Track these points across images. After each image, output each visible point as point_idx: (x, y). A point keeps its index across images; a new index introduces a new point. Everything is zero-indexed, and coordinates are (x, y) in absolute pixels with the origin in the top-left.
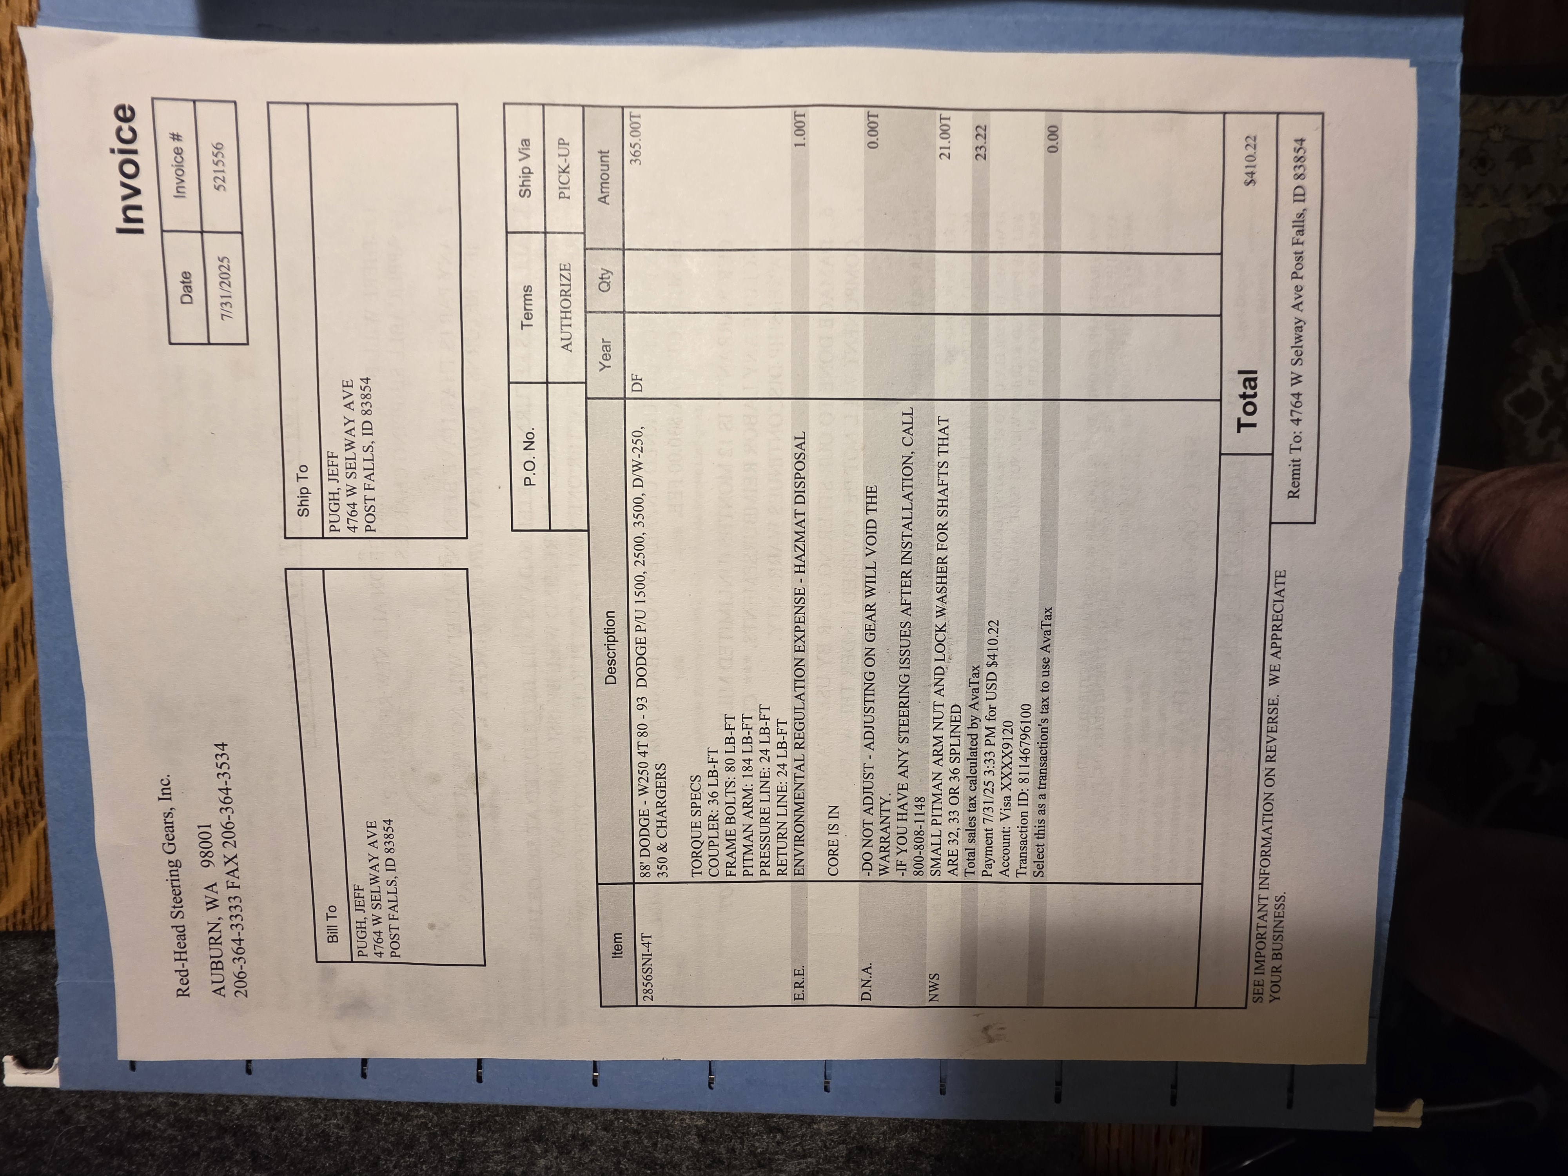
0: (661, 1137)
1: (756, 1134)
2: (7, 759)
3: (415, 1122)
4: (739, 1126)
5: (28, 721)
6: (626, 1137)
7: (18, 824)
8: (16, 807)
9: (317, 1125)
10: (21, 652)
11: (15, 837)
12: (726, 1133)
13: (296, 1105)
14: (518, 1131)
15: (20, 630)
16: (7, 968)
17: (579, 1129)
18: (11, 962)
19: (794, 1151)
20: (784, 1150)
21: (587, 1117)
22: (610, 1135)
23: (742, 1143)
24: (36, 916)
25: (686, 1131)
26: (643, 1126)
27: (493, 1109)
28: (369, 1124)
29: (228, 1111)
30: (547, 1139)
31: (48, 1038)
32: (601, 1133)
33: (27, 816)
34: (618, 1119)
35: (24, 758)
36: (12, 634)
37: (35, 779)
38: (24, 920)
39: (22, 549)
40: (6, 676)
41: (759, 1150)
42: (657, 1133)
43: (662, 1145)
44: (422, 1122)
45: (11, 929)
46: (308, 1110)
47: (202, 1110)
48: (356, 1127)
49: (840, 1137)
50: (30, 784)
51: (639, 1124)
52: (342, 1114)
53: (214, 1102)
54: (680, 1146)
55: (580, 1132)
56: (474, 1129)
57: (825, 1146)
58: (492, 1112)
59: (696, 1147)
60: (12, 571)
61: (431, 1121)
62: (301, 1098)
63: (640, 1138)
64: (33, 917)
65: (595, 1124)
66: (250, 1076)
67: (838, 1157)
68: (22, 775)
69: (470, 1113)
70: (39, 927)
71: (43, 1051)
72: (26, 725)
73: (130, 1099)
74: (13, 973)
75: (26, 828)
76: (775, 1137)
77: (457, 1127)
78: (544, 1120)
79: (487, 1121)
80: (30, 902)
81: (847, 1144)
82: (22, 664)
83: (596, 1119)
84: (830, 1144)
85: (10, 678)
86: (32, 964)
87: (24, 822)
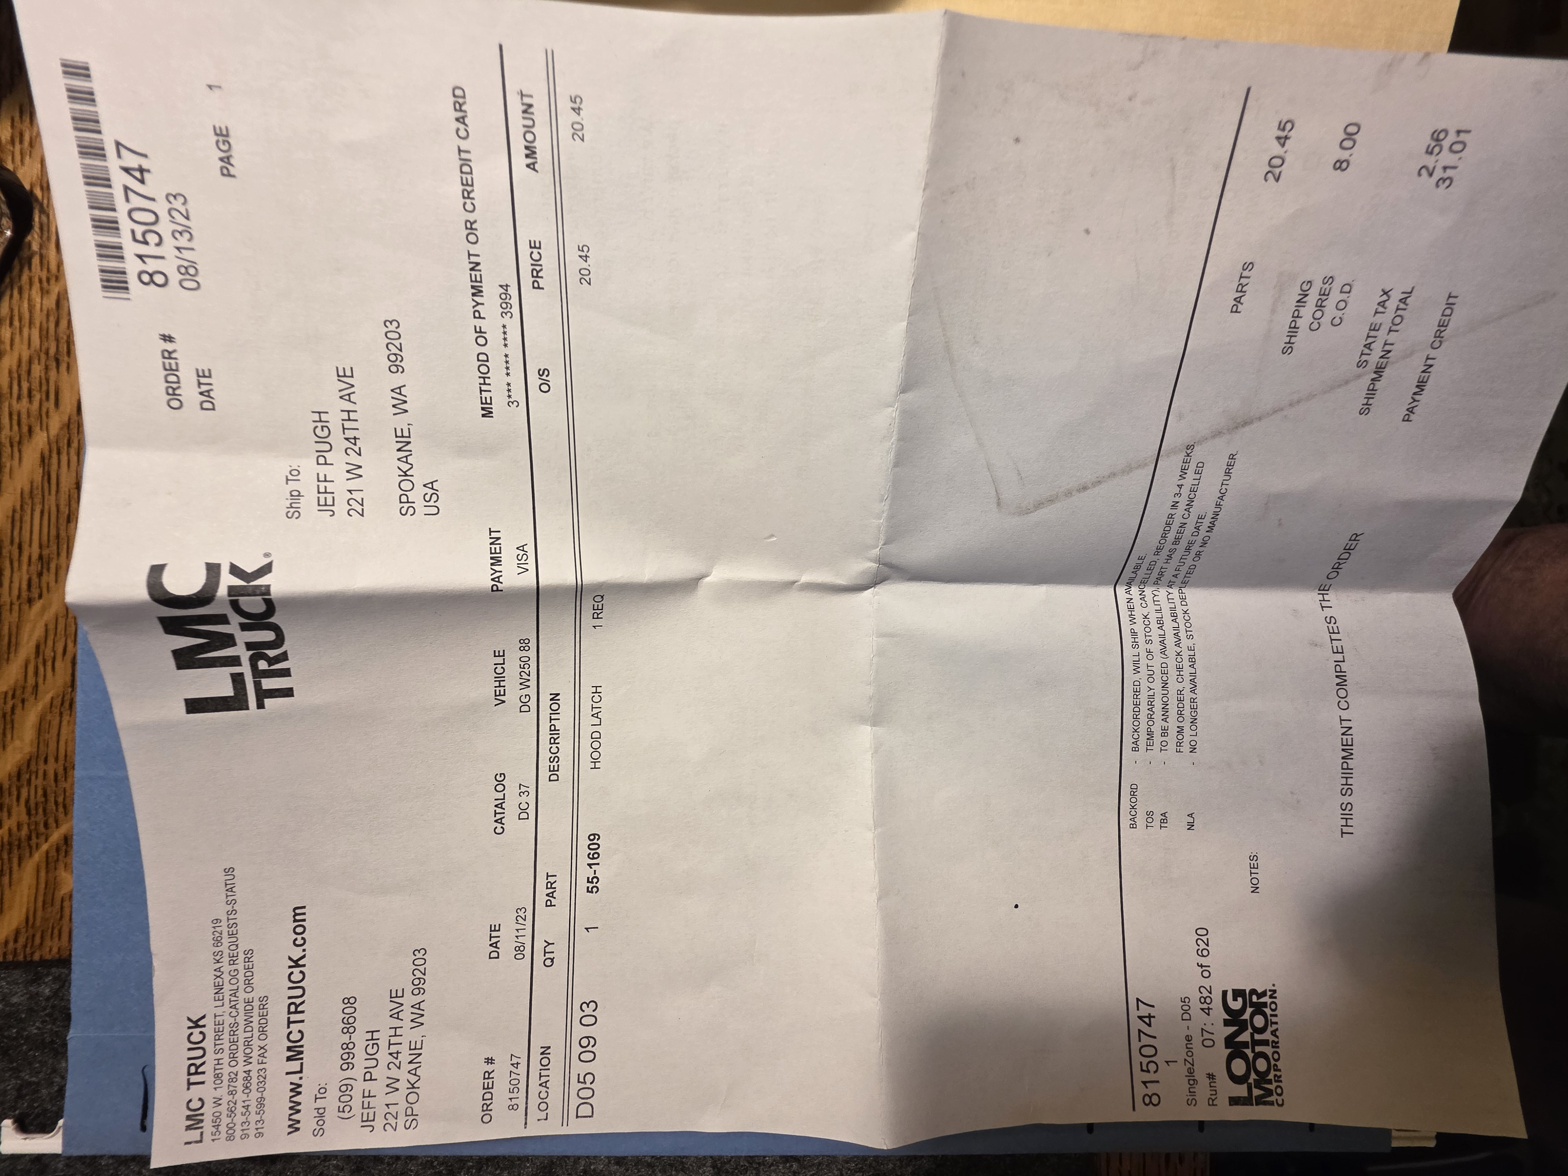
0: (676, 1170)
1: (772, 1165)
2: (15, 779)
5: (41, 739)
6: (639, 1171)
7: (19, 847)
8: (19, 829)
9: (315, 1167)
10: (41, 669)
11: (15, 861)
14: (528, 1167)
15: (42, 647)
17: (591, 1164)
24: (29, 946)
31: (32, 1077)
33: (29, 838)
35: (33, 778)
36: (34, 650)
37: (43, 799)
38: (16, 949)
39: (53, 566)
40: (23, 693)
42: (671, 1165)
48: (358, 1167)
49: (856, 1165)
50: (37, 804)
55: (592, 1167)
56: (482, 1167)
60: (40, 587)
63: (653, 1172)
64: (25, 946)
68: (29, 796)
70: (32, 956)
72: (38, 744)
75: (28, 851)
76: (792, 1166)
77: (464, 1164)
80: (24, 930)
81: (863, 1172)
82: (41, 680)
85: (26, 695)
86: (21, 996)
87: (27, 844)
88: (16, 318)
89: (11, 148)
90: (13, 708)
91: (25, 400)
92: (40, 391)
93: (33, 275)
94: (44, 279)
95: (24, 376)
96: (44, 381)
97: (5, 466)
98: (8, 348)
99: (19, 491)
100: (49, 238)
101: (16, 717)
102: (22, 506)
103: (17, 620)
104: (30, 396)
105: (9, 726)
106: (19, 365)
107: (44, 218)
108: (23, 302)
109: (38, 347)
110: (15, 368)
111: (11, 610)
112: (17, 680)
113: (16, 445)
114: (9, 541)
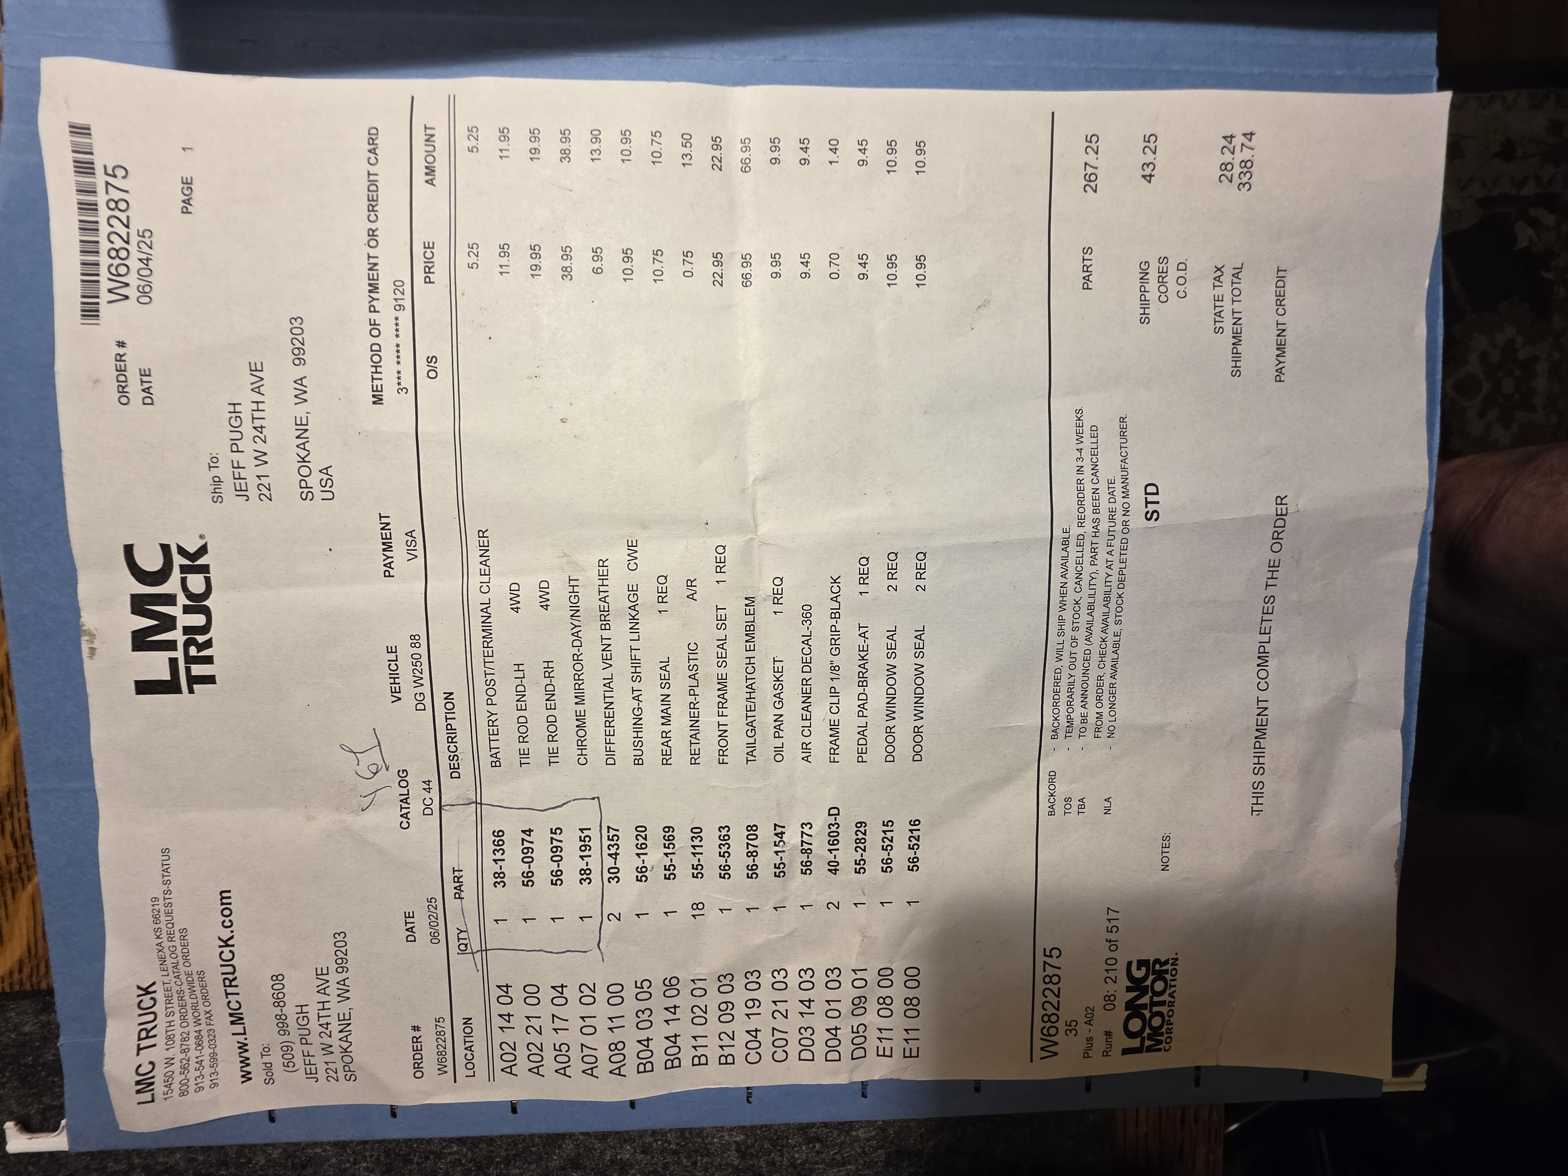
0: (701, 1156)
1: (795, 1146)
3: (449, 1159)
4: (778, 1139)
5: (18, 771)
6: (665, 1159)
7: (11, 880)
8: (8, 862)
9: (346, 1170)
10: (8, 700)
11: (9, 894)
12: (766, 1147)
13: (323, 1151)
14: (555, 1160)
16: (6, 1031)
17: (617, 1154)
18: (10, 1025)
19: (834, 1159)
20: (824, 1159)
21: (625, 1141)
22: (649, 1157)
23: (782, 1156)
24: (35, 975)
25: (725, 1148)
26: (682, 1146)
27: (529, 1139)
28: (401, 1165)
29: (250, 1163)
30: (586, 1166)
31: (54, 1101)
32: (640, 1157)
33: (20, 871)
34: (656, 1141)
35: (15, 810)
37: (27, 831)
38: (21, 980)
41: (799, 1161)
43: (702, 1163)
44: (456, 1159)
46: (336, 1155)
47: (224, 1164)
49: (878, 1143)
50: (23, 837)
51: (678, 1144)
52: (371, 1156)
53: (236, 1154)
54: (720, 1163)
55: (619, 1157)
56: (510, 1162)
57: (864, 1152)
58: (528, 1144)
59: (735, 1163)
61: (465, 1156)
62: (329, 1143)
63: (679, 1158)
64: (31, 976)
65: (634, 1147)
66: (273, 1124)
67: (877, 1161)
68: (13, 828)
69: (504, 1146)
70: (38, 986)
71: (48, 1115)
72: (16, 776)
73: (145, 1158)
74: (13, 1036)
75: (19, 883)
76: (815, 1146)
77: (492, 1160)
78: (581, 1148)
79: (523, 1153)
80: (27, 960)
81: (885, 1149)
82: (9, 711)
83: (634, 1142)
84: (869, 1150)
86: (33, 1025)
87: (18, 877)
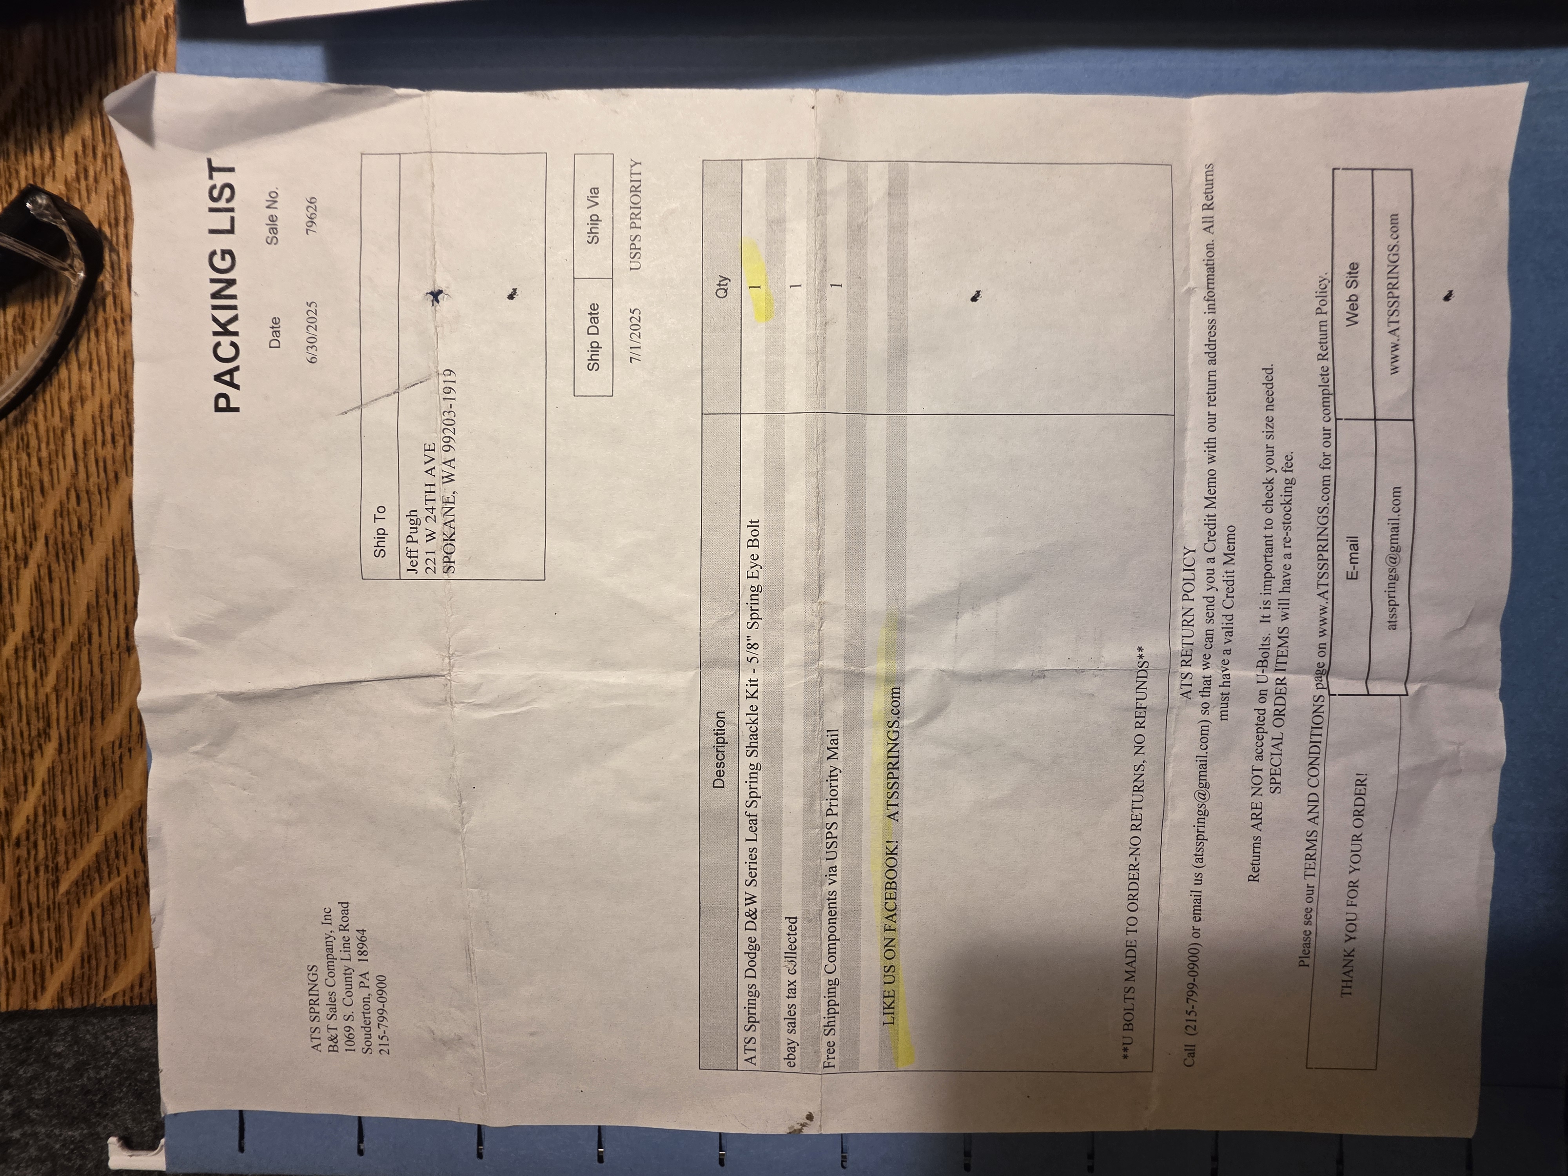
7: (137, 894)
8: (135, 876)
11: (135, 907)
16: (126, 1045)
18: (129, 1039)
38: (141, 993)
40: (129, 742)
45: (128, 1004)
66: (362, 1157)
74: (131, 1051)
80: (148, 975)
85: (132, 745)
87: (144, 892)
88: (95, 362)
89: (77, 186)
90: (121, 758)
91: (109, 445)
92: (123, 436)
93: (108, 316)
94: (119, 320)
95: (107, 421)
96: (126, 426)
97: (96, 515)
98: (89, 393)
99: (111, 539)
100: (120, 277)
101: (124, 766)
102: (114, 554)
103: (118, 668)
104: (114, 441)
105: (118, 776)
106: (101, 411)
107: (115, 257)
108: (100, 345)
109: (118, 390)
110: (97, 413)
111: (112, 659)
112: (123, 729)
113: (104, 492)
114: (105, 591)
